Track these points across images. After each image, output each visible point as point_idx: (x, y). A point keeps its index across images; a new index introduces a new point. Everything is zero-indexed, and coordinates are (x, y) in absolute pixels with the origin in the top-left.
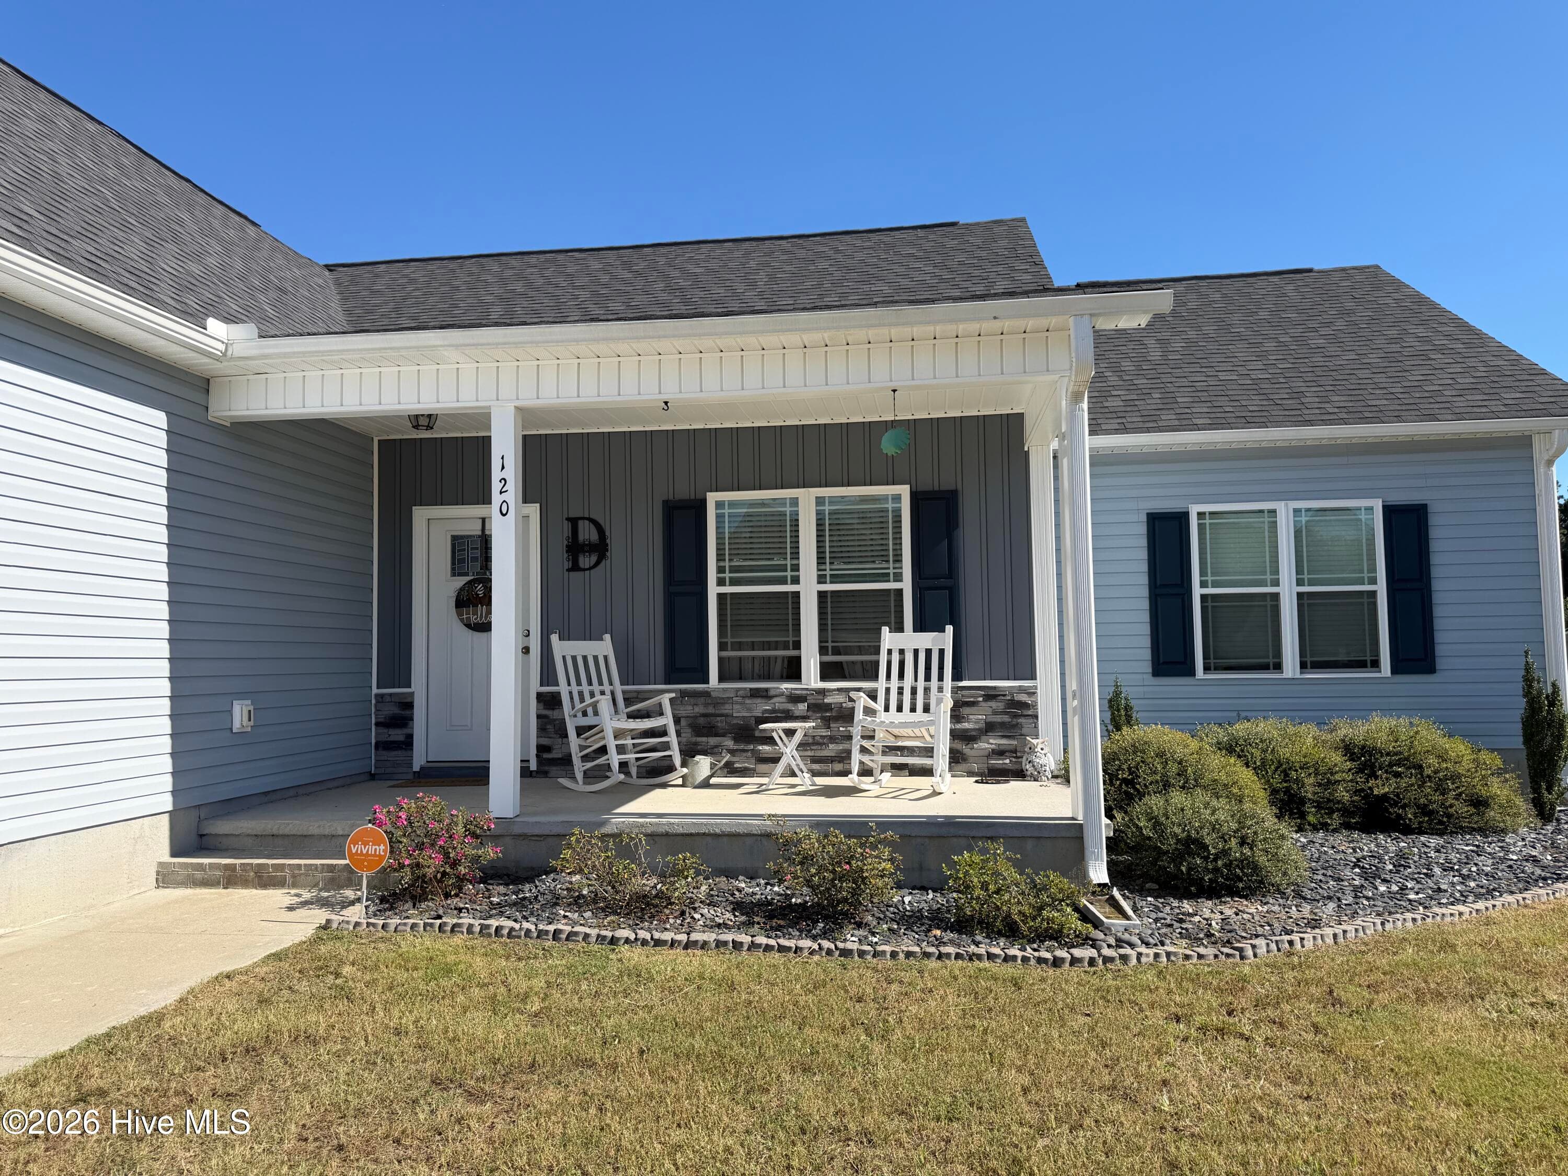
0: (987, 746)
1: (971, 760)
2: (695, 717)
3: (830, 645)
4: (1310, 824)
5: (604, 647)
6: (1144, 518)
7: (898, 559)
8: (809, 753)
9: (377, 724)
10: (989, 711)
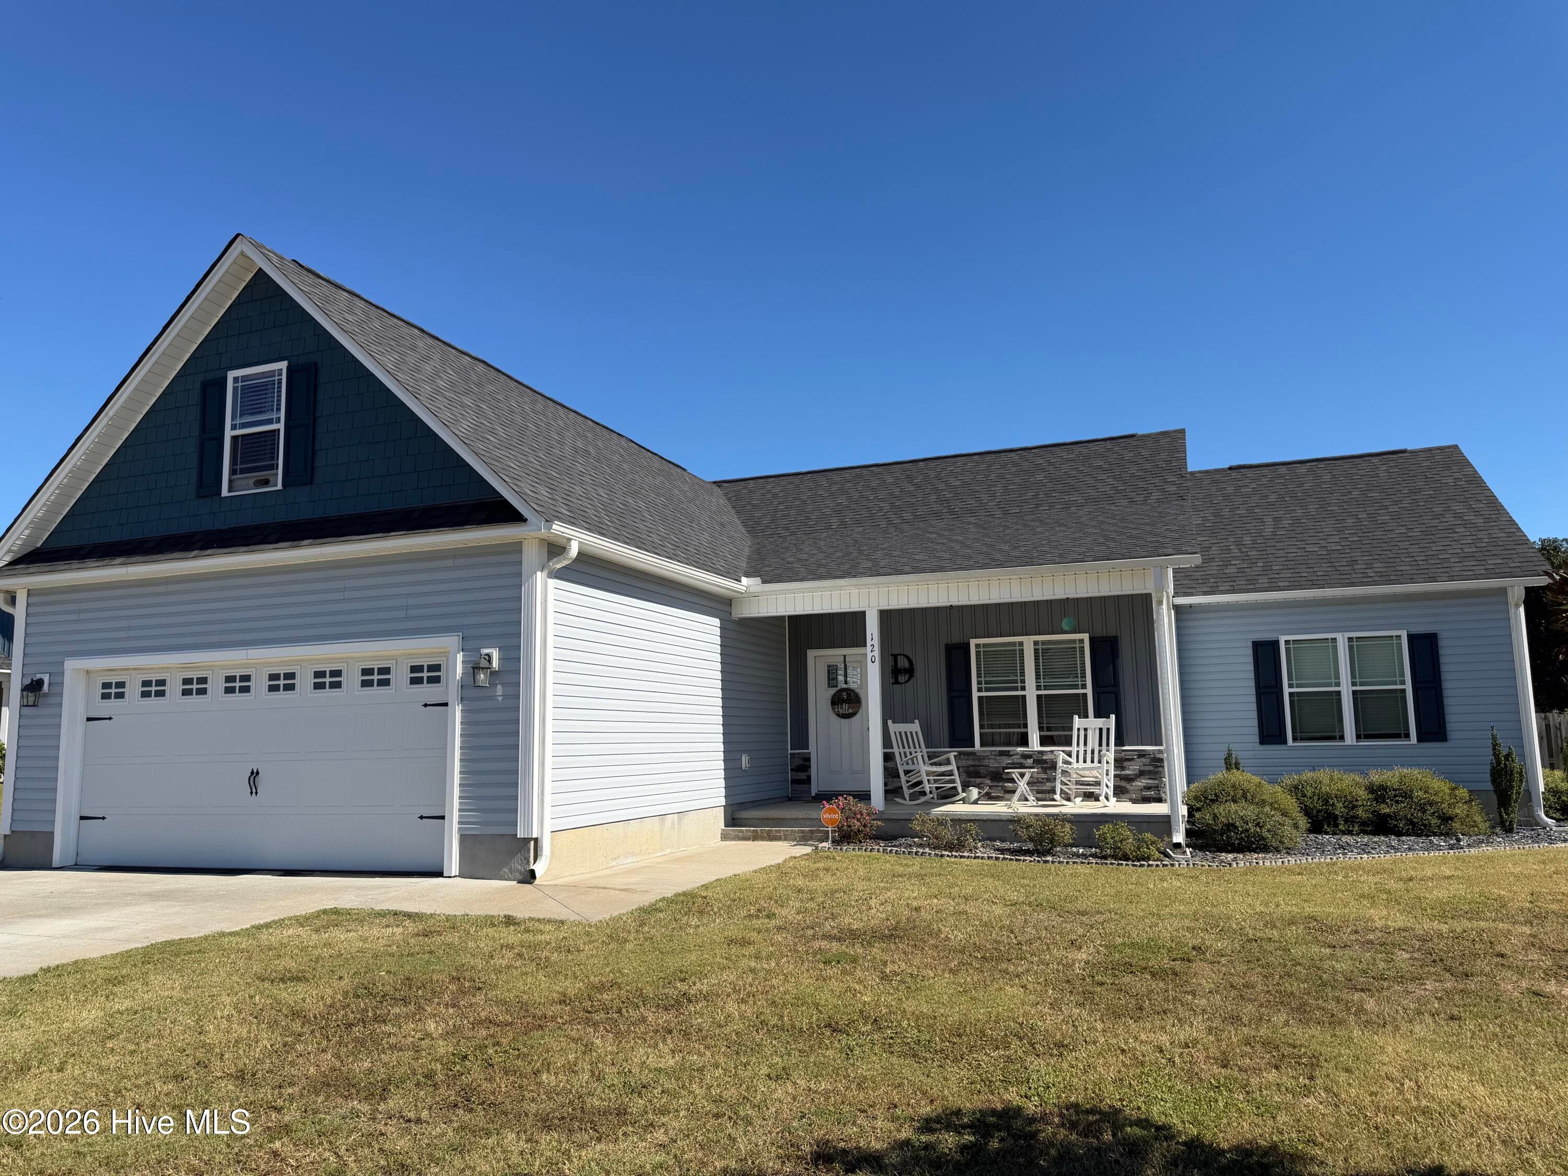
0: (1140, 784)
1: (1131, 792)
2: (968, 767)
3: (1045, 725)
4: (1340, 830)
5: (915, 727)
6: (1250, 644)
7: (1084, 675)
8: (1035, 788)
9: (792, 770)
10: (1141, 764)
